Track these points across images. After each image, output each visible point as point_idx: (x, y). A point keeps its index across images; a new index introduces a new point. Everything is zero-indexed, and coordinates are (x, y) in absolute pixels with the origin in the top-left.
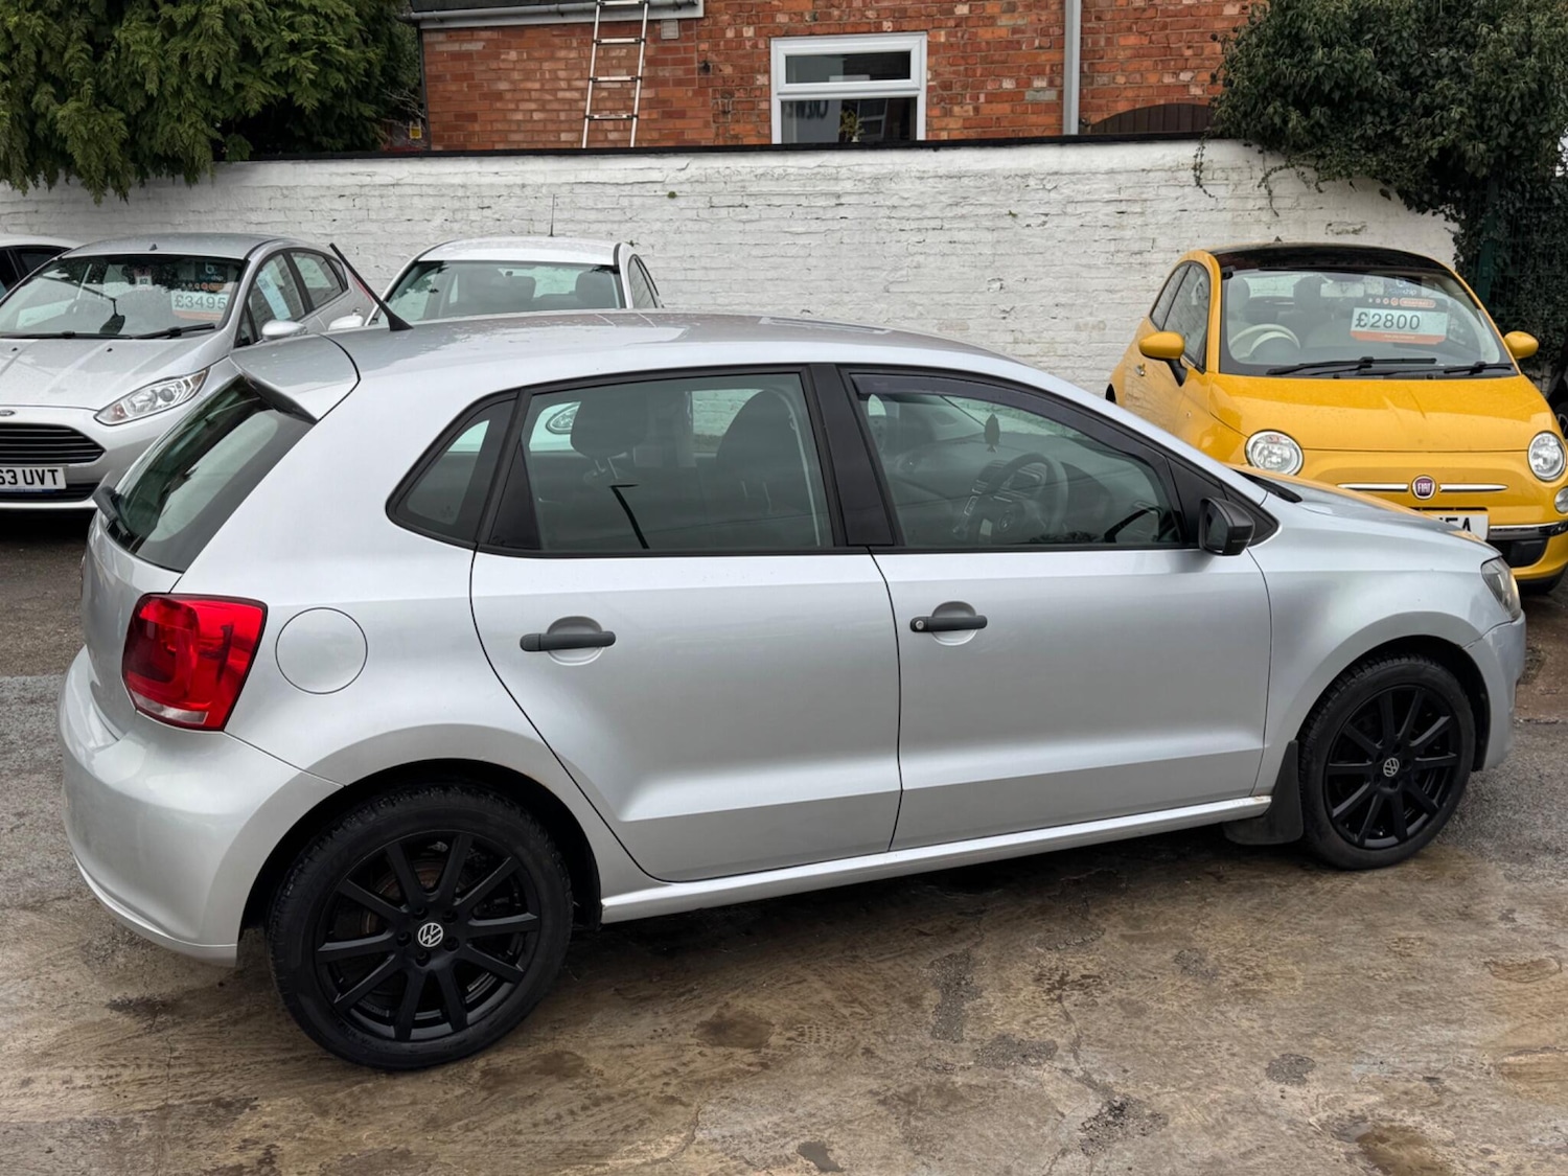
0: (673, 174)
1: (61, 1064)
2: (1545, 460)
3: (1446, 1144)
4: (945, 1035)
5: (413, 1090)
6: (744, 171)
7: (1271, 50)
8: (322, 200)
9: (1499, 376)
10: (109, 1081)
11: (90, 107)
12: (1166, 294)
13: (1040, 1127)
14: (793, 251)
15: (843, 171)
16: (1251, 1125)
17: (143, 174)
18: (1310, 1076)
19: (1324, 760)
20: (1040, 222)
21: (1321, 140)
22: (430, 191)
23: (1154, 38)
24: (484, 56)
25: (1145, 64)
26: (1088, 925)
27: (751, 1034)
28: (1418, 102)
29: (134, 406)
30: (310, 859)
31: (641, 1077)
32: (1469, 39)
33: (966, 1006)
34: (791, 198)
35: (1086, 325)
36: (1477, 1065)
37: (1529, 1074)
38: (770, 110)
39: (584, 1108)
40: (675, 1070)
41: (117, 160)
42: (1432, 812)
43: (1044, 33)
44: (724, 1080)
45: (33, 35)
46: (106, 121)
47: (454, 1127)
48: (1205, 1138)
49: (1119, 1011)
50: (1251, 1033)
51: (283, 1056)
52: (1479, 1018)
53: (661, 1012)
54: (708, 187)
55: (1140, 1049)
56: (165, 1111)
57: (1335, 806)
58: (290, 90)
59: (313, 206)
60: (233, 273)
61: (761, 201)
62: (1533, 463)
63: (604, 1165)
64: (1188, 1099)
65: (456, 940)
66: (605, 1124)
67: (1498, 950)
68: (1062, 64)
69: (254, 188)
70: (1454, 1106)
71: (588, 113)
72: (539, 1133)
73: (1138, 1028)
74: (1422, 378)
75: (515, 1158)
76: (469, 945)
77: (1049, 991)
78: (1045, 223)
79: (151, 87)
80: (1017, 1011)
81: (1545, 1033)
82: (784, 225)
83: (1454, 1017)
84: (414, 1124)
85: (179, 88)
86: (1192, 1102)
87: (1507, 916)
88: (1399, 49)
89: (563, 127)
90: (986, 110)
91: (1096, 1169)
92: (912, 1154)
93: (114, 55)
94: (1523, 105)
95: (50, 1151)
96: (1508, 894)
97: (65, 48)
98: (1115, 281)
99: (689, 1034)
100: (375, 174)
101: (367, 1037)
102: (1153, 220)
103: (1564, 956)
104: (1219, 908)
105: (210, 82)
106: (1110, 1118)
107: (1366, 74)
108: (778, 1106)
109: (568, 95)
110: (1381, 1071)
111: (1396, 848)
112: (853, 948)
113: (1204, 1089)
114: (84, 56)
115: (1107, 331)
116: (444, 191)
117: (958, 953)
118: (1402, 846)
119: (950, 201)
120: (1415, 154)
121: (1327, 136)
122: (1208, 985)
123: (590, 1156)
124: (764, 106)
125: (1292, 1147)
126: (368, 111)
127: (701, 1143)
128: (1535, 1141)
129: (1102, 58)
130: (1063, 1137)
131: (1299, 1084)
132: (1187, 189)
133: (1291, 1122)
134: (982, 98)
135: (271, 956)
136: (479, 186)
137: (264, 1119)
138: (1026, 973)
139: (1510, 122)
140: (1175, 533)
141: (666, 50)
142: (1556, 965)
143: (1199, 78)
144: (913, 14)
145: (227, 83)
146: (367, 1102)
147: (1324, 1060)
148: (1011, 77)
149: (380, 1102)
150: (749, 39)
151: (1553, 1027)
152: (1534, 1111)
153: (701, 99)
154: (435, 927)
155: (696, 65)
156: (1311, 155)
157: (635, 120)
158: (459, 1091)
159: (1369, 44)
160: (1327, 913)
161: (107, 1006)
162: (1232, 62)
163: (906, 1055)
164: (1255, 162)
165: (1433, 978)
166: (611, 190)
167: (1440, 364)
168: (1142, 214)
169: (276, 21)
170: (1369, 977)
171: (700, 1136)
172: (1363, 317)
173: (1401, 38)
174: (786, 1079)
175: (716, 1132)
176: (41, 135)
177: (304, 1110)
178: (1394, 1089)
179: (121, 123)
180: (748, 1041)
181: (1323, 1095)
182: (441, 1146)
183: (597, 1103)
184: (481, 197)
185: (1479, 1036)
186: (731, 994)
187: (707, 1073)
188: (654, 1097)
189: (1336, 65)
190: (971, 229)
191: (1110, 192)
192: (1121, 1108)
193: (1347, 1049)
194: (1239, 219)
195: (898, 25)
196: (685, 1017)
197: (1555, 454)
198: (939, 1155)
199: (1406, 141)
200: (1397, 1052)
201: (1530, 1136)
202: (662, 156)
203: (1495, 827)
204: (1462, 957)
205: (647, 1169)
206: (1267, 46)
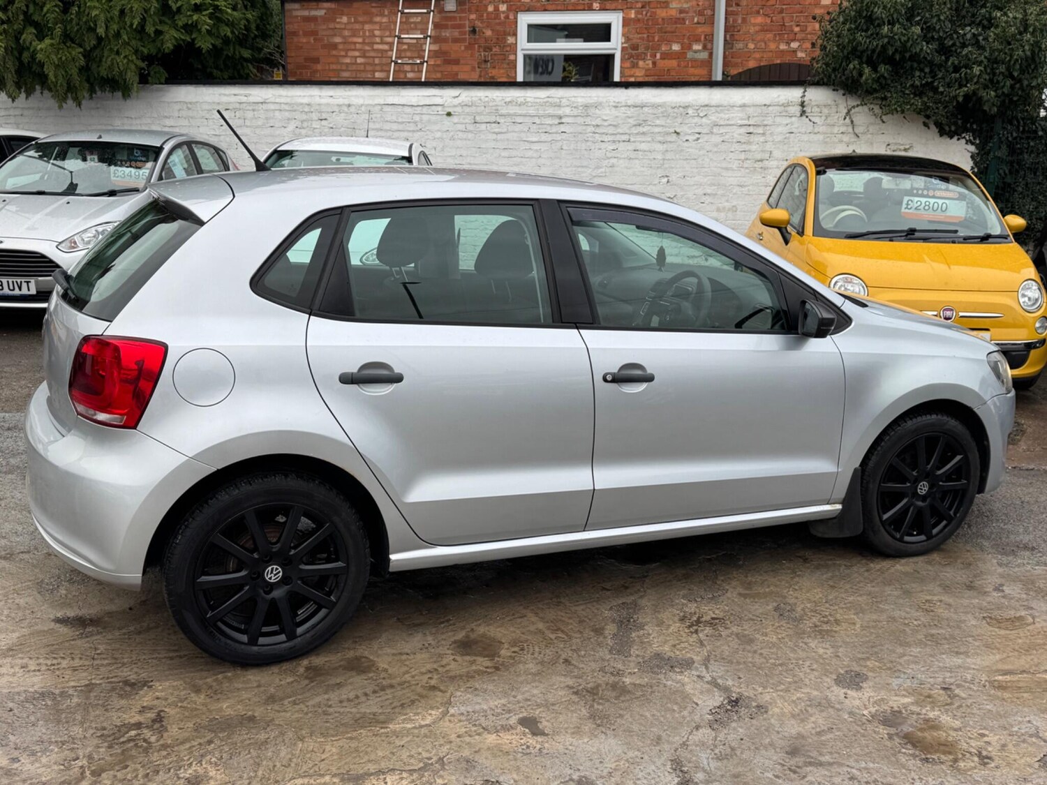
0: (450, 100)
1: (20, 655)
2: (1029, 299)
3: (956, 730)
4: (619, 652)
5: (259, 678)
6: (497, 99)
7: (853, 26)
9: (1000, 243)
10: (53, 667)
11: (59, 43)
12: (777, 187)
13: (681, 712)
14: (529, 154)
15: (564, 101)
16: (824, 714)
17: (92, 91)
18: (864, 685)
19: (878, 481)
20: (695, 138)
21: (884, 87)
22: (287, 107)
23: (774, 18)
24: (325, 19)
25: (768, 36)
26: (716, 586)
27: (488, 648)
28: (949, 63)
29: (83, 240)
30: (193, 519)
31: (413, 673)
32: (985, 22)
33: (633, 635)
34: (528, 118)
35: (724, 208)
36: (977, 681)
37: (1012, 687)
38: (516, 60)
39: (375, 692)
40: (436, 670)
41: (76, 80)
42: (950, 520)
43: (700, 13)
44: (469, 676)
46: (70, 53)
47: (286, 702)
48: (793, 722)
49: (736, 640)
50: (825, 656)
51: (171, 655)
52: (979, 651)
53: (428, 633)
54: (473, 109)
55: (750, 665)
56: (90, 687)
57: (884, 513)
58: (194, 36)
59: (207, 116)
60: (152, 156)
61: (509, 119)
62: (1022, 300)
63: (387, 728)
64: (782, 698)
65: (290, 578)
66: (388, 702)
67: (991, 610)
68: (713, 35)
69: (168, 103)
70: (960, 706)
71: (394, 59)
72: (343, 707)
73: (749, 652)
74: (948, 242)
75: (327, 722)
76: (299, 582)
77: (689, 627)
78: (698, 139)
79: (101, 31)
80: (668, 638)
81: (1023, 662)
82: (523, 136)
83: (962, 650)
84: (258, 699)
85: (119, 32)
86: (784, 698)
87: (998, 589)
88: (938, 27)
89: (378, 68)
90: (661, 64)
91: (719, 739)
92: (595, 726)
93: (76, 9)
94: (1021, 67)
95: (11, 710)
96: (1000, 574)
98: (744, 179)
99: (446, 648)
100: (250, 95)
101: (229, 641)
102: (771, 139)
103: (1037, 614)
104: (805, 578)
106: (729, 707)
107: (915, 43)
108: (505, 694)
109: (381, 47)
110: (912, 683)
111: (925, 543)
112: (558, 597)
113: (792, 691)
114: (57, 10)
115: (738, 213)
116: (295, 107)
117: (629, 602)
118: (929, 542)
119: (635, 123)
120: (947, 99)
121: (889, 85)
122: (797, 626)
123: (378, 722)
124: (512, 57)
125: (852, 729)
126: (246, 54)
127: (453, 715)
128: (1016, 729)
129: (739, 31)
130: (697, 718)
131: (857, 690)
132: (794, 119)
133: (851, 713)
134: (658, 56)
135: (165, 584)
136: (319, 105)
137: (157, 694)
138: (674, 615)
139: (1012, 77)
140: (782, 324)
141: (447, 18)
142: (1030, 620)
143: (804, 47)
145: (150, 29)
146: (227, 684)
147: (874, 675)
148: (678, 42)
149: (236, 685)
150: (503, 12)
151: (1029, 658)
152: (1014, 711)
153: (470, 52)
154: (277, 569)
155: (467, 29)
156: (877, 98)
157: (425, 64)
158: (290, 679)
159: (918, 23)
160: (878, 583)
161: (53, 620)
162: (826, 34)
163: (593, 665)
164: (840, 102)
165: (948, 626)
166: (408, 110)
167: (961, 234)
168: (764, 134)
170: (905, 624)
171: (452, 711)
172: (910, 202)
173: (939, 20)
174: (511, 677)
175: (463, 709)
176: (26, 61)
177: (185, 689)
178: (921, 695)
179: (80, 55)
180: (486, 653)
181: (873, 697)
182: (277, 714)
183: (383, 689)
184: (320, 112)
185: (979, 663)
186: (475, 624)
187: (458, 672)
188: (422, 686)
189: (896, 37)
190: (649, 142)
191: (742, 119)
192: (737, 701)
193: (890, 669)
194: (828, 140)
195: (603, 7)
196: (444, 637)
197: (1037, 296)
198: (613, 727)
199: (941, 89)
200: (924, 671)
201: (1012, 726)
202: (443, 88)
203: (992, 533)
204: (966, 613)
205: (416, 731)
206: (851, 23)
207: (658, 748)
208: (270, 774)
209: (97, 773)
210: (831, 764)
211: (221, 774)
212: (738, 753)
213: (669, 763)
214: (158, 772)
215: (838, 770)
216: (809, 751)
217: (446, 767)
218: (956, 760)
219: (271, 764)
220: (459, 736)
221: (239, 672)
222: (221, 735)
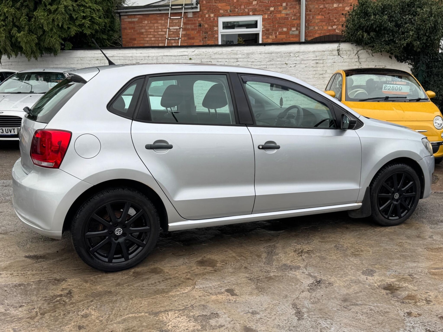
0: (191, 53)
1: (10, 270)
2: (438, 124)
3: (415, 291)
4: (268, 264)
6: (211, 52)
8: (92, 61)
9: (425, 102)
10: (24, 274)
11: (27, 33)
12: (330, 83)
13: (296, 286)
15: (238, 52)
16: (358, 286)
17: (42, 53)
18: (375, 274)
19: (377, 193)
21: (373, 42)
22: (122, 58)
23: (326, 16)
24: (138, 22)
25: (323, 23)
26: (309, 239)
27: (212, 263)
28: (400, 31)
30: (84, 207)
31: (180, 273)
32: (414, 13)
33: (274, 257)
34: (223, 59)
36: (423, 272)
37: (439, 274)
38: (218, 37)
39: (163, 281)
40: (189, 272)
41: (34, 48)
42: (409, 210)
43: (295, 15)
44: (204, 274)
45: (12, 14)
46: (31, 38)
47: (125, 285)
48: (344, 289)
49: (318, 258)
50: (357, 264)
51: (75, 268)
52: (424, 261)
53: (185, 258)
54: (201, 57)
55: (325, 268)
56: (40, 281)
57: (380, 207)
58: (83, 29)
59: (89, 63)
61: (216, 60)
62: (435, 125)
63: (168, 294)
64: (339, 280)
65: (126, 234)
66: (169, 284)
67: (428, 245)
68: (300, 24)
69: (72, 58)
70: (417, 282)
71: (167, 38)
72: (149, 287)
73: (324, 263)
74: (403, 102)
75: (142, 293)
76: (130, 235)
77: (298, 254)
78: (295, 66)
79: (44, 28)
80: (289, 258)
83: (416, 261)
84: (113, 285)
85: (52, 28)
86: (340, 280)
87: (431, 237)
88: (394, 16)
89: (160, 42)
90: (279, 37)
91: (312, 296)
92: (258, 292)
93: (34, 19)
94: (430, 31)
95: (6, 291)
96: (431, 232)
97: (20, 18)
98: (315, 82)
99: (193, 264)
100: (107, 53)
101: (99, 261)
102: (326, 65)
104: (347, 235)
105: (60, 26)
106: (316, 284)
107: (385, 23)
108: (219, 280)
109: (161, 33)
110: (395, 273)
111: (398, 220)
112: (241, 244)
113: (344, 277)
114: (26, 20)
116: (126, 58)
117: (272, 245)
118: (400, 219)
119: (269, 60)
120: (399, 45)
121: (375, 41)
122: (344, 253)
123: (164, 292)
124: (216, 36)
125: (370, 291)
126: (105, 37)
127: (197, 289)
129: (311, 22)
130: (302, 288)
131: (371, 276)
132: (335, 56)
133: (369, 285)
134: (278, 33)
135: (72, 236)
136: (136, 57)
137: (69, 283)
138: (291, 250)
139: (426, 36)
140: (334, 125)
141: (189, 20)
143: (339, 27)
144: (258, 10)
145: (65, 27)
146: (99, 279)
147: (379, 271)
148: (286, 27)
149: (103, 280)
150: (212, 17)
152: (440, 283)
153: (199, 34)
154: (120, 229)
155: (197, 25)
156: (370, 46)
157: (180, 39)
158: (126, 277)
159: (386, 14)
160: (379, 236)
161: (24, 257)
162: (348, 21)
163: (257, 269)
164: (354, 49)
165: (410, 251)
166: (173, 58)
167: (408, 98)
168: (323, 63)
169: (79, 10)
170: (391, 251)
171: (196, 287)
172: (386, 87)
173: (395, 13)
174: (222, 274)
175: (201, 286)
176: (13, 42)
177: (81, 281)
178: (399, 278)
179: (36, 38)
180: (211, 265)
181: (379, 279)
182: (121, 290)
183: (167, 279)
184: (137, 60)
185: (424, 265)
186: (206, 254)
187: (199, 273)
188: (183, 278)
189: (377, 20)
190: (275, 68)
191: (313, 57)
192: (319, 281)
193: (386, 268)
194: (350, 65)
195: (254, 13)
196: (192, 259)
197: (441, 122)
198: (266, 292)
199: (397, 42)
200: (400, 269)
201: (440, 289)
202: (187, 48)
203: (427, 216)
204: (418, 246)
205: (181, 295)
206: (358, 15)
207: (286, 299)
208: (118, 313)
209: (43, 314)
210: (361, 305)
211: (96, 313)
212: (321, 301)
213: (291, 305)
214: (69, 313)
215: (365, 307)
216: (352, 300)
217: (195, 308)
218: (416, 302)
219: (118, 309)
220: (200, 297)
221: (104, 275)
222: (97, 298)
